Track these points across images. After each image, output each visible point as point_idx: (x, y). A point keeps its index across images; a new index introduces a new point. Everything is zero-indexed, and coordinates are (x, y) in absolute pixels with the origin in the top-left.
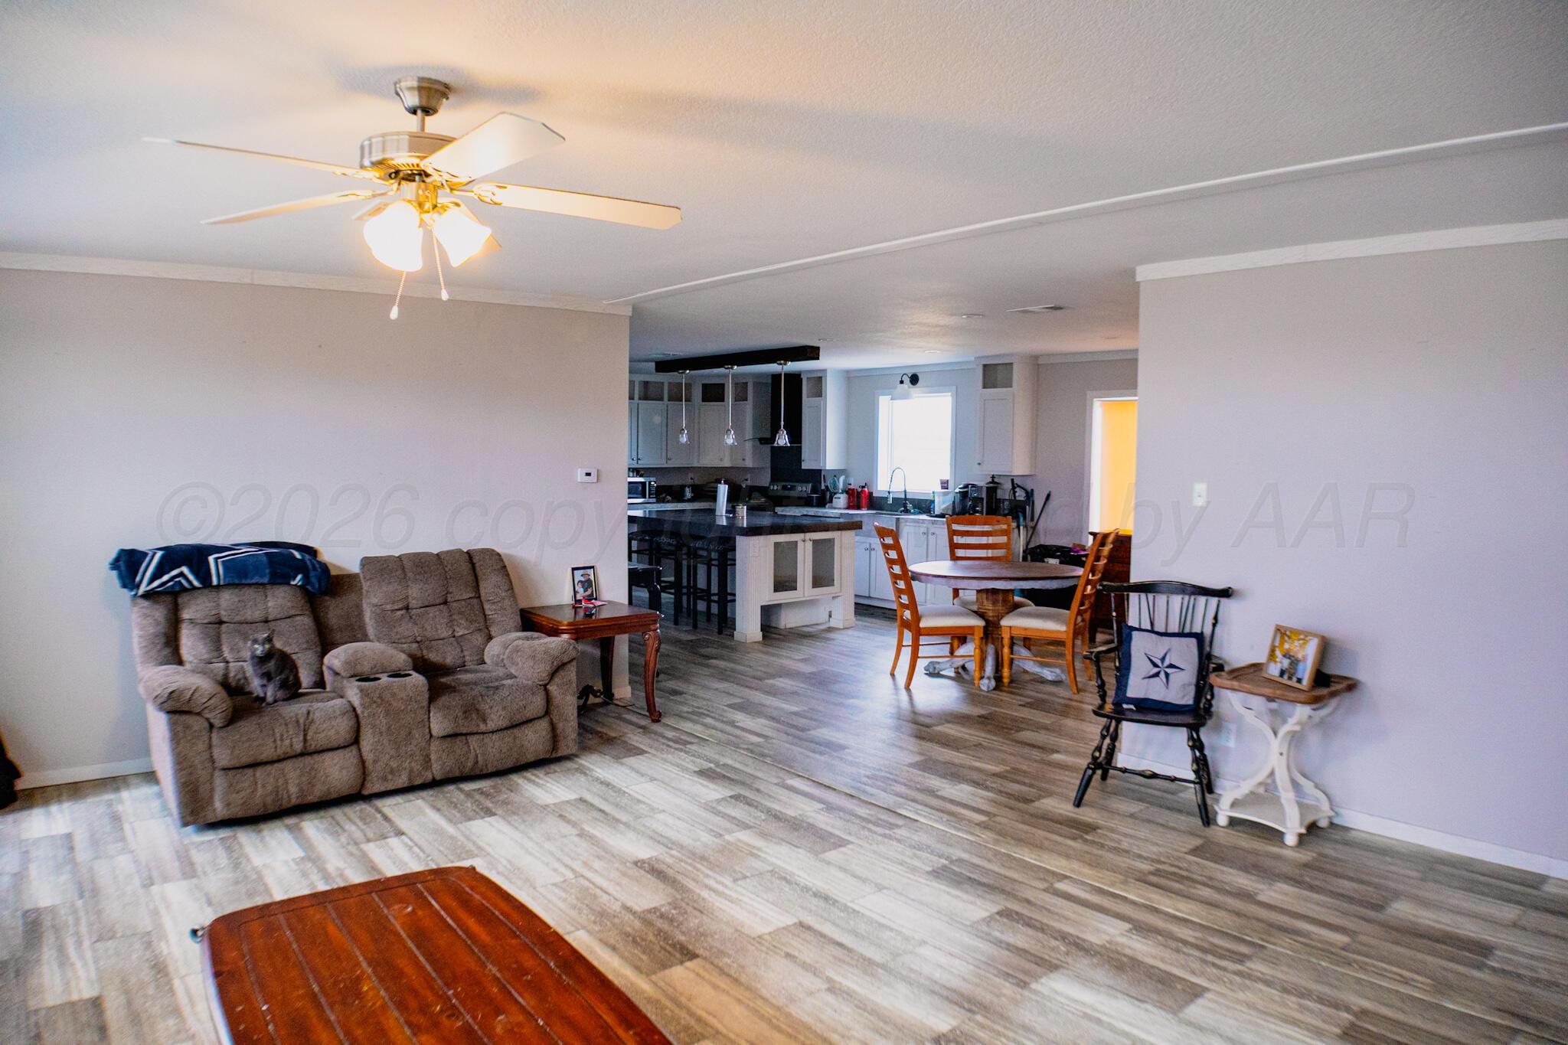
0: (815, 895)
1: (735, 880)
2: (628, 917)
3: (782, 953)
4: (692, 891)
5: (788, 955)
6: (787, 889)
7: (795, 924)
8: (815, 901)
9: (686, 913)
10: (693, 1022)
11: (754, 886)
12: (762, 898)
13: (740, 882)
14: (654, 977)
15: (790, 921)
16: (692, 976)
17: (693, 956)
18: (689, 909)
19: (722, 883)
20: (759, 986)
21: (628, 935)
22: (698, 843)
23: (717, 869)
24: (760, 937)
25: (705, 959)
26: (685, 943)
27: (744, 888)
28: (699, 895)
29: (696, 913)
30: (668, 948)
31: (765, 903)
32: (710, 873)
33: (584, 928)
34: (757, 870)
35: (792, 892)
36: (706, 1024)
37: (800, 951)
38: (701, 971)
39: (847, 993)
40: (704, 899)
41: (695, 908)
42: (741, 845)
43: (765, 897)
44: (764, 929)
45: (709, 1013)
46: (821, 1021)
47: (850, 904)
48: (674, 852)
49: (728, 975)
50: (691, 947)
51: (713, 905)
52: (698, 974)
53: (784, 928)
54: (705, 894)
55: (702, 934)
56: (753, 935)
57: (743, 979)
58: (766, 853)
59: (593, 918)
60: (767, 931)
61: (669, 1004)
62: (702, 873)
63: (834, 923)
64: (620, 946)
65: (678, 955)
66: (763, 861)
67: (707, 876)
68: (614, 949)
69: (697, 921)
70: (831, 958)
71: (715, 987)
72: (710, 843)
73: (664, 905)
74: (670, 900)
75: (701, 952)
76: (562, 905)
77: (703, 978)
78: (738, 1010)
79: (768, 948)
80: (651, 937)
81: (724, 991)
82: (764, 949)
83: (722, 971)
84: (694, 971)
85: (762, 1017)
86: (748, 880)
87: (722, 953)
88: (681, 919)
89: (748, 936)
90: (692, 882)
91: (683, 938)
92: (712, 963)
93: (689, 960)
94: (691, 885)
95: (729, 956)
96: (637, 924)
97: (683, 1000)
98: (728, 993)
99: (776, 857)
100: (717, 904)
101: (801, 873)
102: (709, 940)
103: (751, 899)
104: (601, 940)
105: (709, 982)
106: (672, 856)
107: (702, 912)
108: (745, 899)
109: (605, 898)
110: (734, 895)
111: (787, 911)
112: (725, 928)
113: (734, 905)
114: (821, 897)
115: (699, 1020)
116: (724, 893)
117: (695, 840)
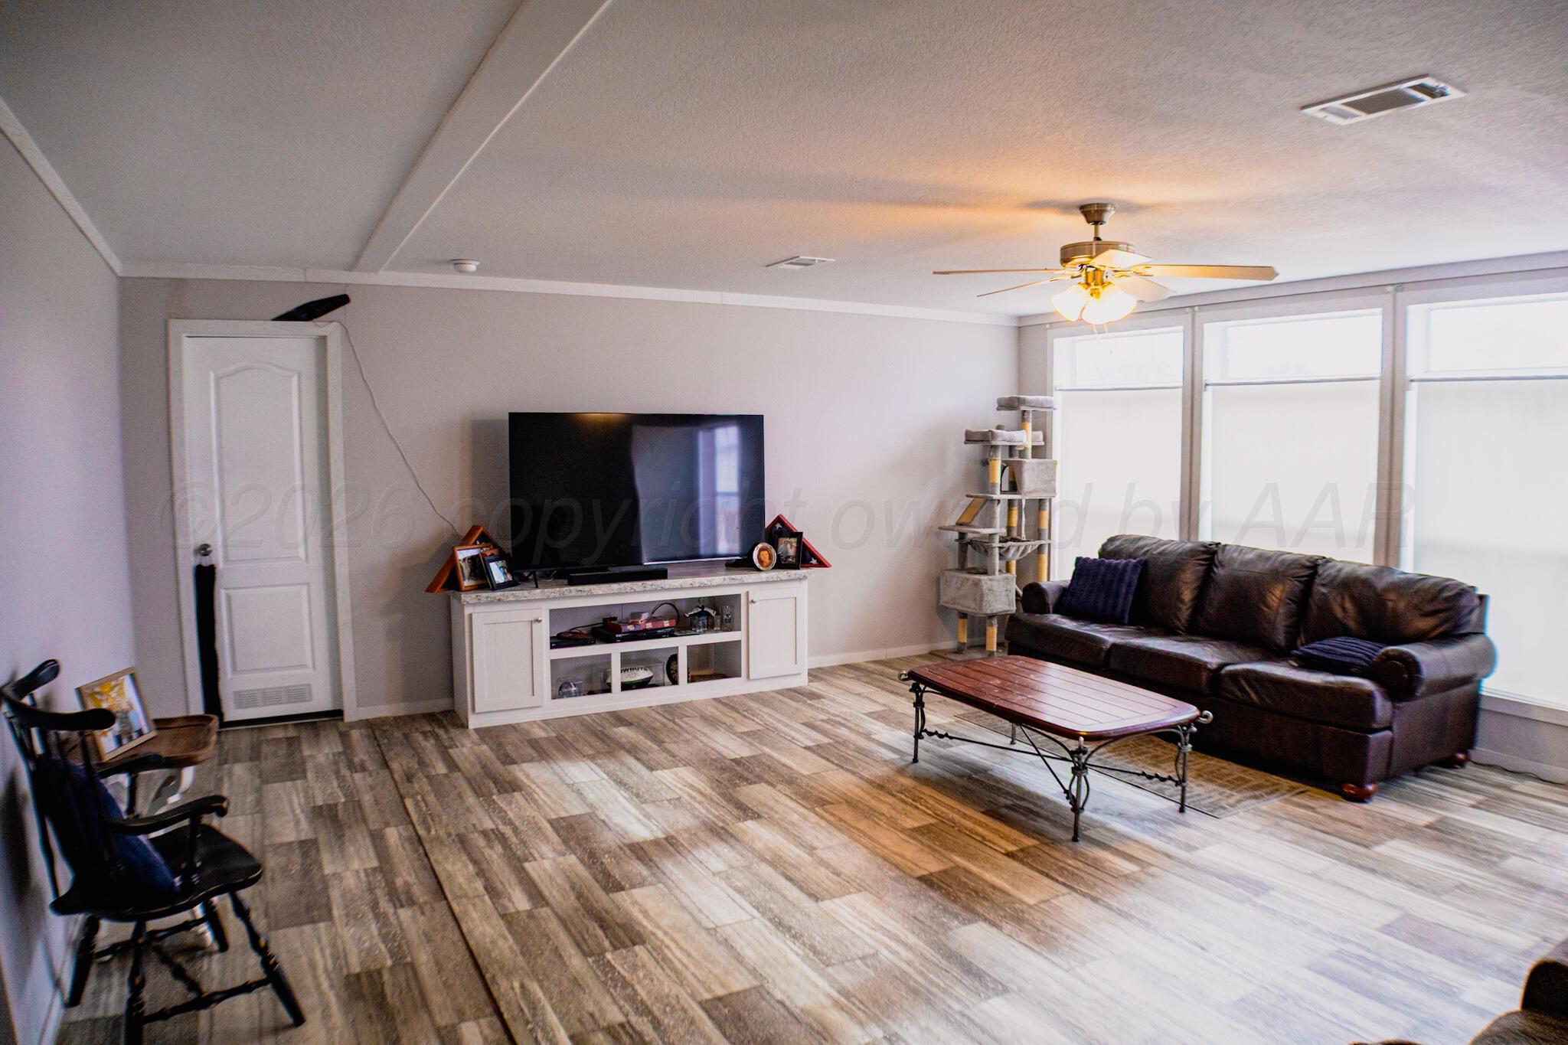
0: (789, 929)
1: (875, 955)
2: (991, 916)
3: (842, 876)
4: (926, 942)
5: (838, 875)
6: (818, 938)
7: (822, 900)
8: (793, 923)
9: (932, 918)
10: (920, 837)
11: (855, 946)
12: (848, 929)
13: (871, 951)
14: (953, 865)
15: (827, 904)
16: (921, 864)
17: (921, 879)
18: (928, 922)
19: (893, 952)
20: (869, 855)
21: (984, 898)
22: (923, 1024)
23: (897, 974)
24: (860, 891)
25: (911, 876)
26: (929, 889)
27: (866, 943)
28: (918, 936)
29: (921, 918)
30: (944, 886)
31: (847, 925)
32: (906, 967)
33: (1031, 907)
34: (847, 969)
35: (814, 935)
36: (909, 836)
37: (827, 878)
38: (914, 867)
39: (803, 846)
40: (914, 933)
41: (922, 922)
42: (861, 1015)
43: (845, 931)
44: (856, 898)
45: (908, 842)
46: (829, 832)
47: (758, 915)
48: (957, 1007)
49: (891, 863)
50: (924, 886)
51: (902, 925)
52: (916, 865)
53: (834, 897)
54: (912, 939)
55: (914, 896)
56: (864, 893)
57: (880, 861)
58: (829, 996)
59: (1026, 916)
60: (854, 896)
61: (938, 848)
62: (915, 968)
63: (785, 897)
64: (989, 890)
65: (935, 880)
66: (836, 981)
67: (909, 963)
68: (994, 887)
69: (920, 909)
70: (803, 869)
71: (902, 856)
72: (906, 1023)
73: (957, 927)
74: (951, 933)
75: (915, 882)
76: (1068, 931)
77: (912, 863)
78: (887, 842)
79: (854, 881)
80: (962, 896)
81: (896, 854)
82: (858, 881)
83: (897, 866)
84: (920, 868)
85: (870, 837)
86: (861, 955)
87: (895, 879)
88: (936, 912)
89: (871, 893)
90: (928, 955)
91: (932, 893)
92: (904, 872)
93: (924, 876)
94: (928, 952)
95: (890, 877)
96: (979, 908)
97: (926, 849)
98: (893, 852)
99: (817, 986)
100: (898, 926)
101: (792, 957)
102: (907, 891)
103: (860, 929)
104: (1010, 895)
105: (908, 860)
106: (958, 1000)
107: (915, 918)
108: (867, 930)
109: (1024, 939)
110: (879, 935)
111: (827, 914)
112: (892, 901)
113: (881, 923)
114: (784, 926)
115: (914, 838)
116: (890, 938)
117: (928, 1030)
